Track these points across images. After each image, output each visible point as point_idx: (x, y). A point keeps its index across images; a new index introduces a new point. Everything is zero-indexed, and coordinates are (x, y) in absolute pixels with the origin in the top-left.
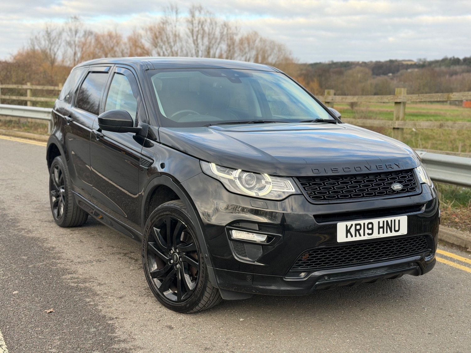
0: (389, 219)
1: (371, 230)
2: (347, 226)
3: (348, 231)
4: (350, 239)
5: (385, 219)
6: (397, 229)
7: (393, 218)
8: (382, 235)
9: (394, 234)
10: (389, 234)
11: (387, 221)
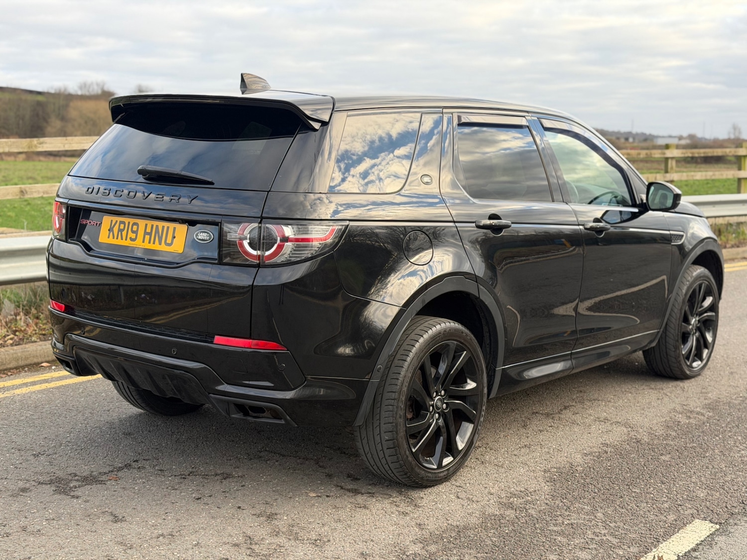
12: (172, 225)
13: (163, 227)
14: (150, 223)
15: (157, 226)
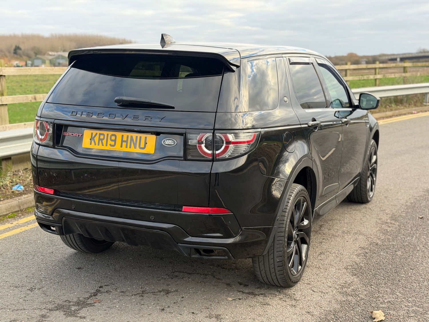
12: (143, 136)
13: (137, 137)
14: (125, 134)
15: (132, 137)
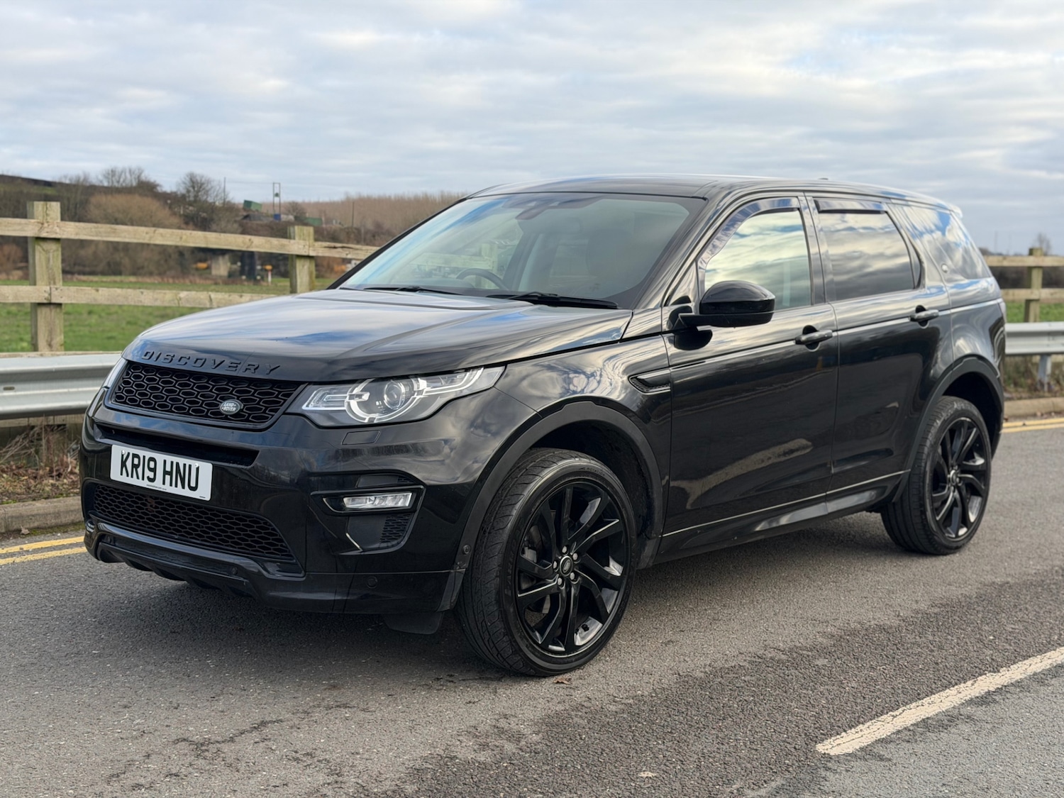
0: (182, 461)
1: (152, 473)
2: (123, 455)
3: (123, 464)
4: (124, 479)
5: (176, 459)
6: (193, 484)
7: (188, 461)
8: (168, 489)
9: (187, 492)
10: (179, 491)
11: (178, 464)
